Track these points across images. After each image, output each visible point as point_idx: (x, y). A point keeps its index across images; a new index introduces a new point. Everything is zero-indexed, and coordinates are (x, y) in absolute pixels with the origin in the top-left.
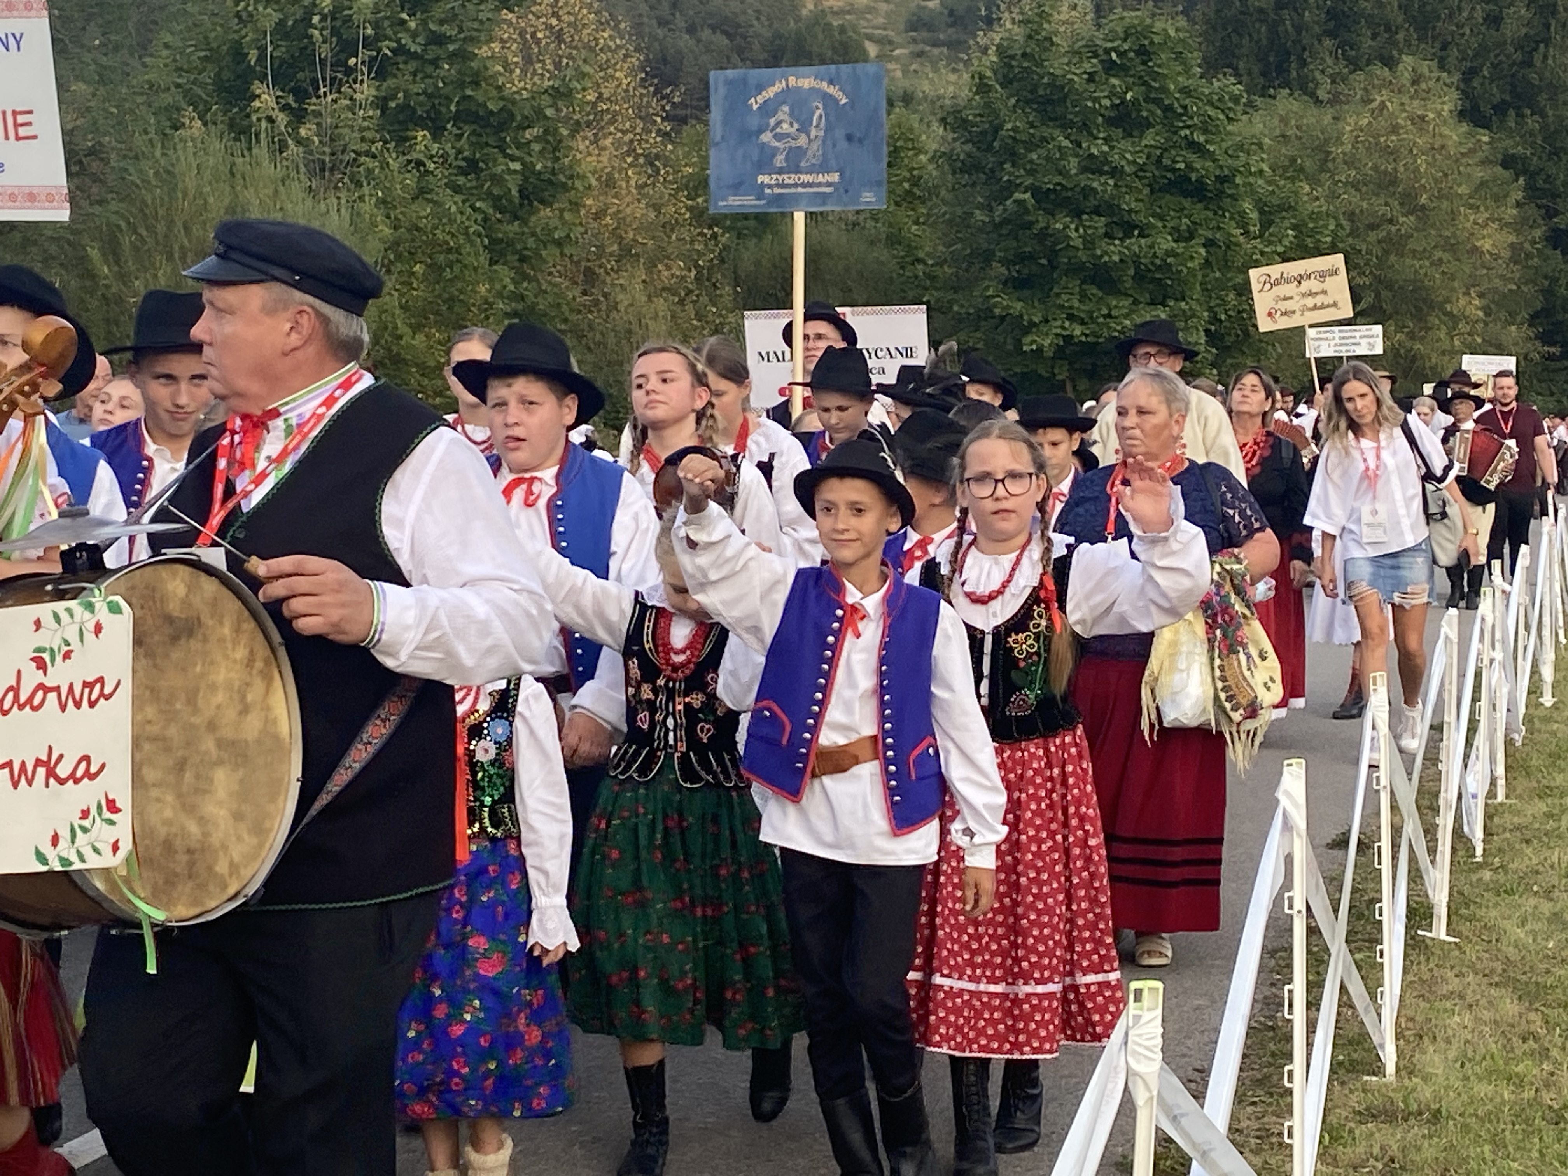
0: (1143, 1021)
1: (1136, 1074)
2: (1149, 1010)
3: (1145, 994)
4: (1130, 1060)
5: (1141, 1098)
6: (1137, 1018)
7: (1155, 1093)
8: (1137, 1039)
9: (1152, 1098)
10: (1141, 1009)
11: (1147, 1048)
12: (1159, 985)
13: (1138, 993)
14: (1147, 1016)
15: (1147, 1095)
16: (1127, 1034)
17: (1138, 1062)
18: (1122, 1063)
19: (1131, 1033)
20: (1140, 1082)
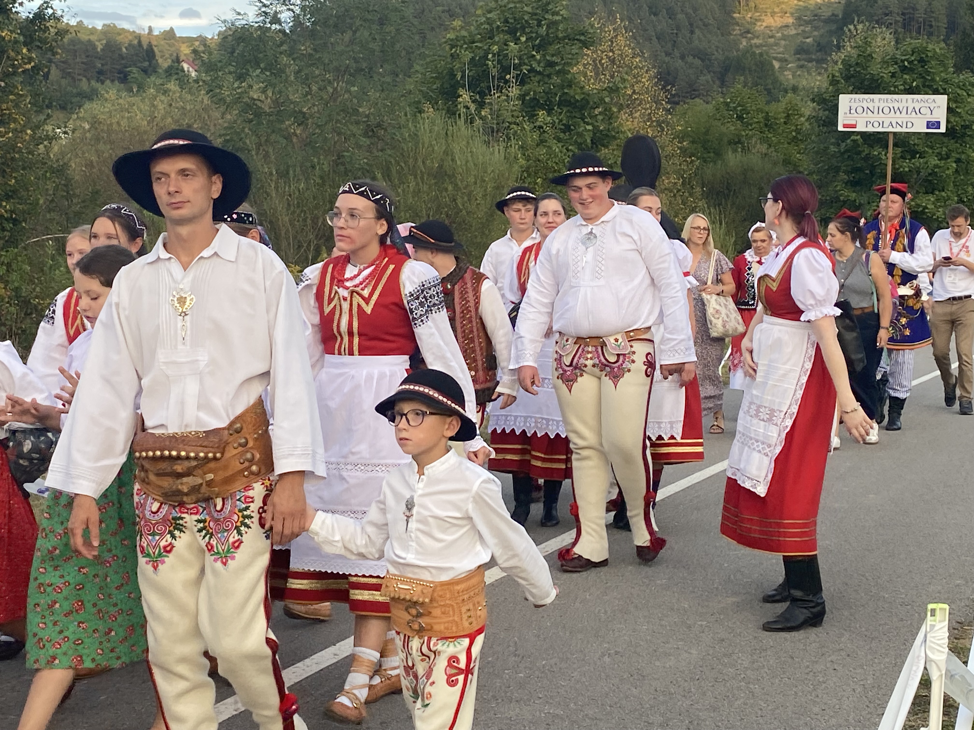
0: (936, 628)
1: (932, 661)
2: (940, 622)
3: (938, 613)
4: (928, 652)
5: (935, 676)
6: (932, 626)
7: (944, 672)
8: (932, 640)
9: (942, 675)
10: (935, 621)
11: (939, 645)
12: (946, 606)
13: (933, 611)
14: (939, 625)
15: (939, 673)
16: (926, 636)
17: (933, 653)
18: (923, 655)
19: (928, 635)
20: (933, 664)
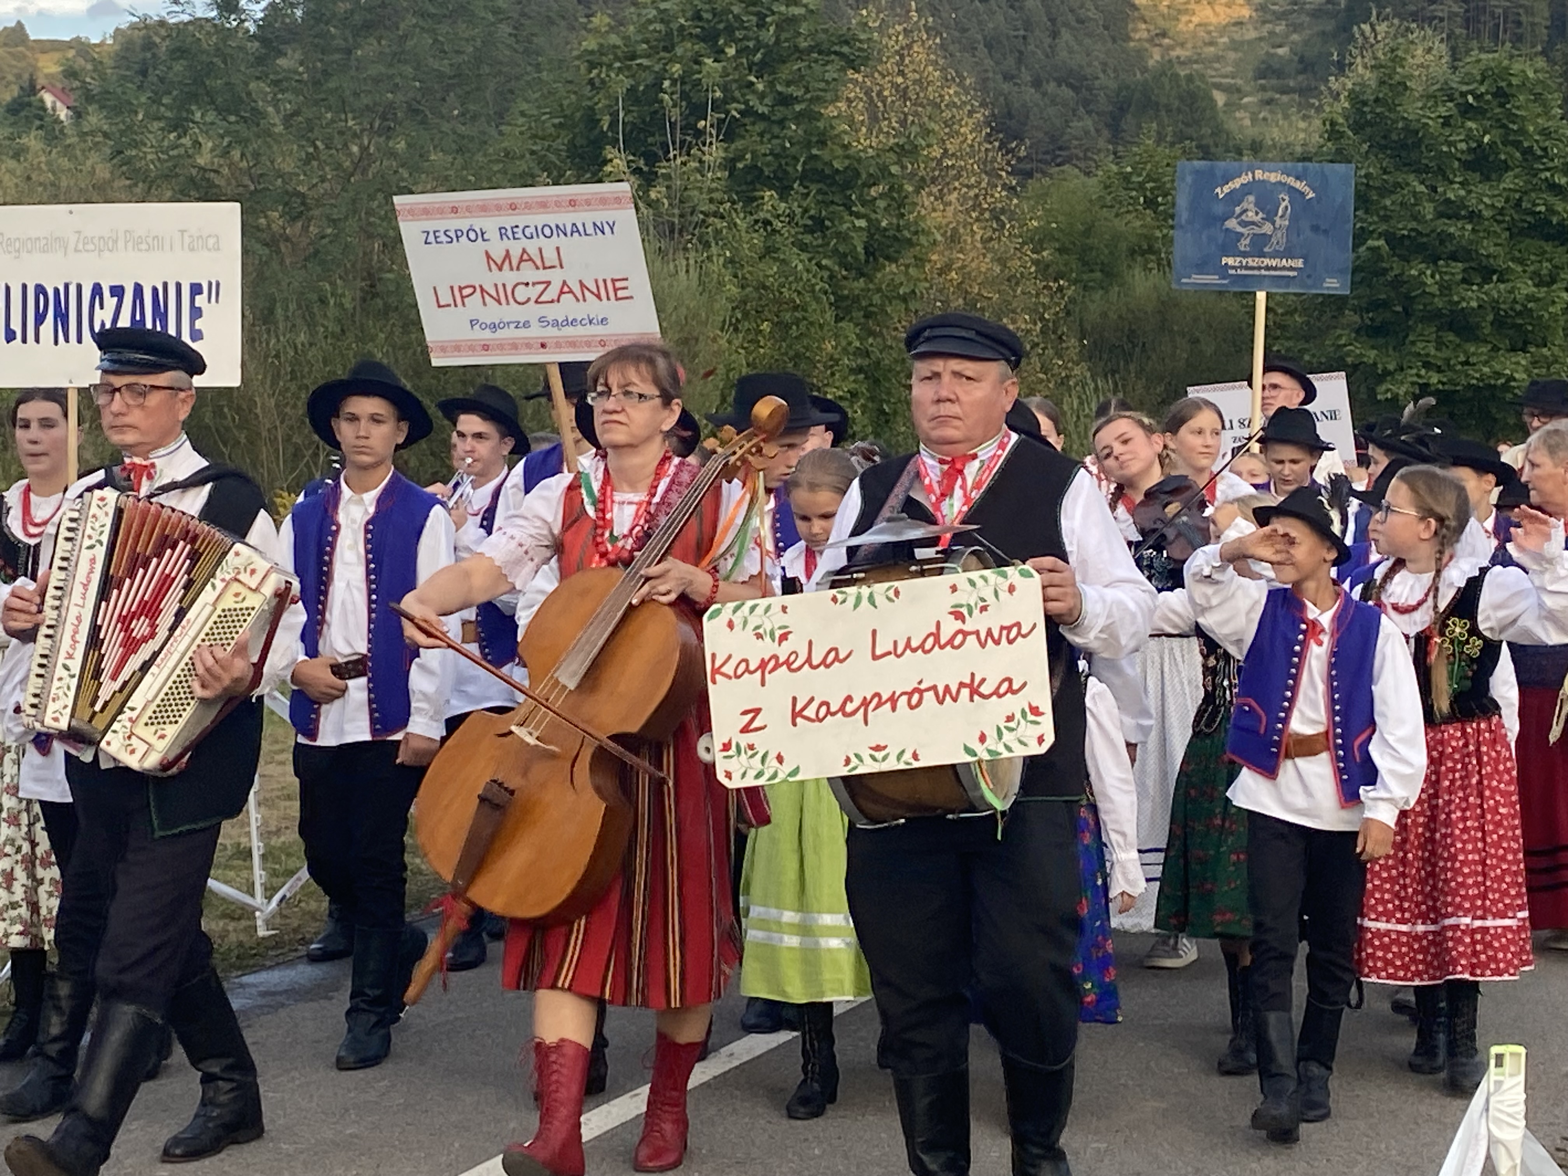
0: (1505, 1087)
1: (1499, 1141)
2: (1511, 1075)
3: (1507, 1060)
4: (1493, 1127)
5: (1503, 1166)
6: (1499, 1084)
7: (1518, 1161)
8: (1499, 1106)
9: (1515, 1167)
10: (1503, 1074)
11: (1509, 1115)
12: (1522, 1050)
13: (1500, 1058)
14: (1508, 1083)
15: (1510, 1164)
16: (1487, 1101)
17: (1500, 1128)
18: (1484, 1131)
19: (1492, 1099)
20: (1502, 1150)
